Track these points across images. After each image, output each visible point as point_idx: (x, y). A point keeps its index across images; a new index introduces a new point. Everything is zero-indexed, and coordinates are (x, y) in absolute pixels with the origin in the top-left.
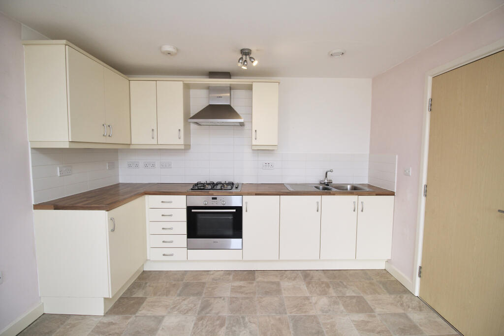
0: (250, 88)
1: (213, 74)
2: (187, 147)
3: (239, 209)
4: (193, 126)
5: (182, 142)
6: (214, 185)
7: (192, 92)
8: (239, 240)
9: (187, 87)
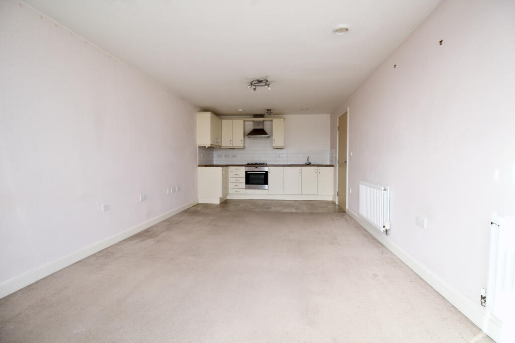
0: (272, 121)
1: (256, 116)
2: (244, 148)
3: (267, 173)
4: (246, 138)
5: (242, 145)
6: (256, 164)
7: (246, 123)
8: (266, 185)
9: (244, 121)
